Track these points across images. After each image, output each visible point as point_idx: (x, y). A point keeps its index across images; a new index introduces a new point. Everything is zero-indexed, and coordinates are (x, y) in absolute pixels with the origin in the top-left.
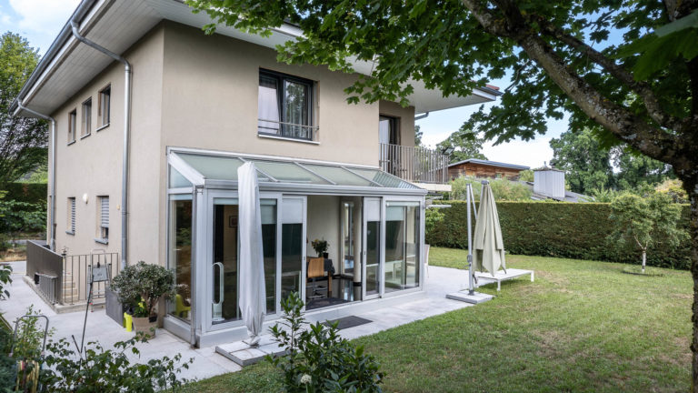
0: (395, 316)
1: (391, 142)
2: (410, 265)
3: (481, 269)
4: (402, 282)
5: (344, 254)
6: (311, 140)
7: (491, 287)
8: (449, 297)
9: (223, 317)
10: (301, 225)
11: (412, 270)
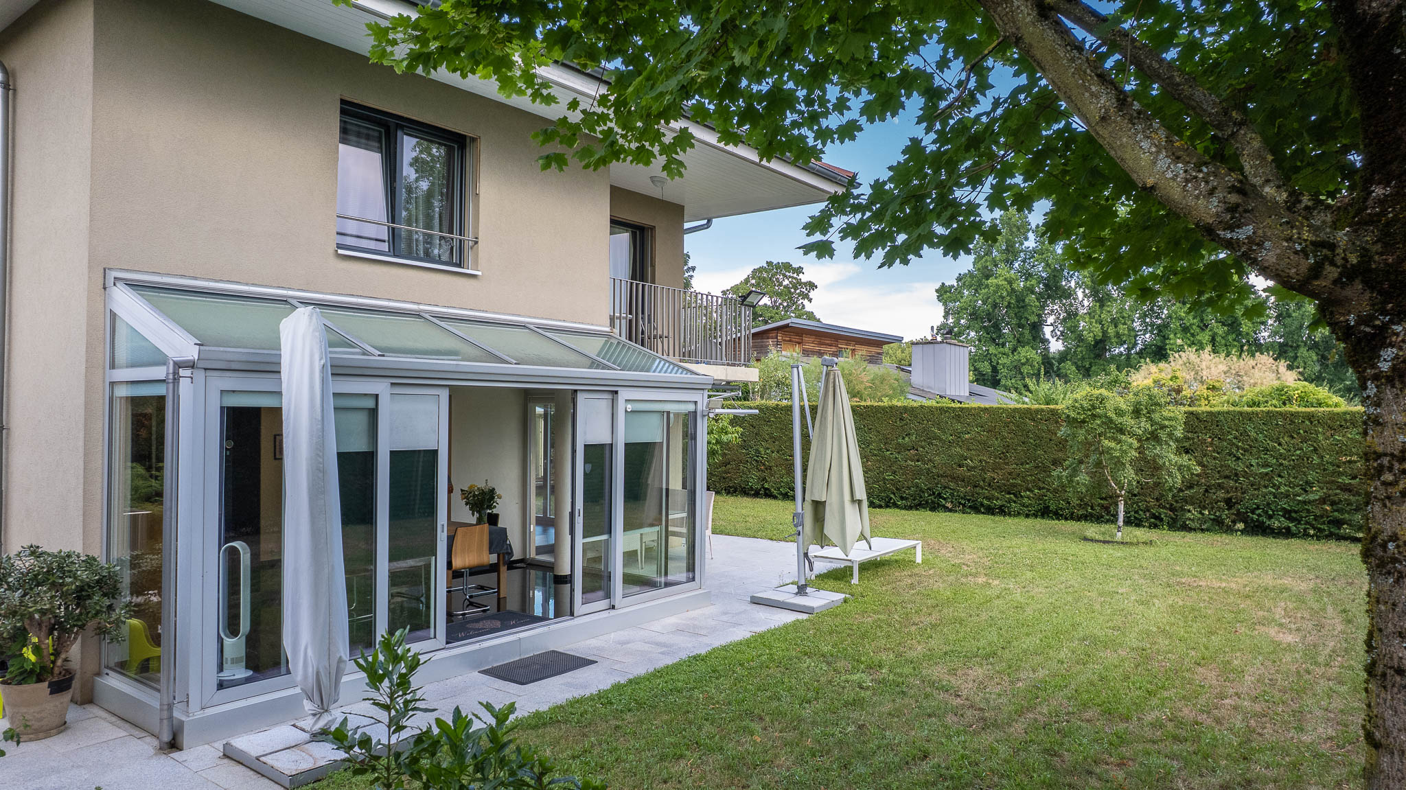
0: (646, 647)
1: (633, 277)
2: (675, 534)
3: (822, 540)
4: (659, 573)
5: (534, 513)
6: (459, 266)
7: (839, 576)
8: (756, 601)
9: (247, 667)
10: (434, 453)
11: (678, 545)
